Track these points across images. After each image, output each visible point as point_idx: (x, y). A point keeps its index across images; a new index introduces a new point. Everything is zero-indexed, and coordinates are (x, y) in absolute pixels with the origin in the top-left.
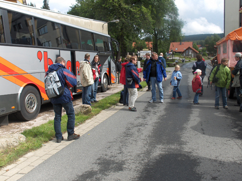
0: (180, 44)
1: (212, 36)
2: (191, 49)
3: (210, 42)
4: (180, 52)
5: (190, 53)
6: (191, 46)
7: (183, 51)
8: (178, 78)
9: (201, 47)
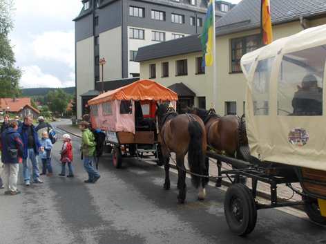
0: (14, 101)
1: (56, 91)
2: (30, 108)
3: (53, 99)
4: (14, 113)
5: (30, 114)
6: (29, 104)
7: (18, 110)
8: (47, 147)
9: (41, 104)
